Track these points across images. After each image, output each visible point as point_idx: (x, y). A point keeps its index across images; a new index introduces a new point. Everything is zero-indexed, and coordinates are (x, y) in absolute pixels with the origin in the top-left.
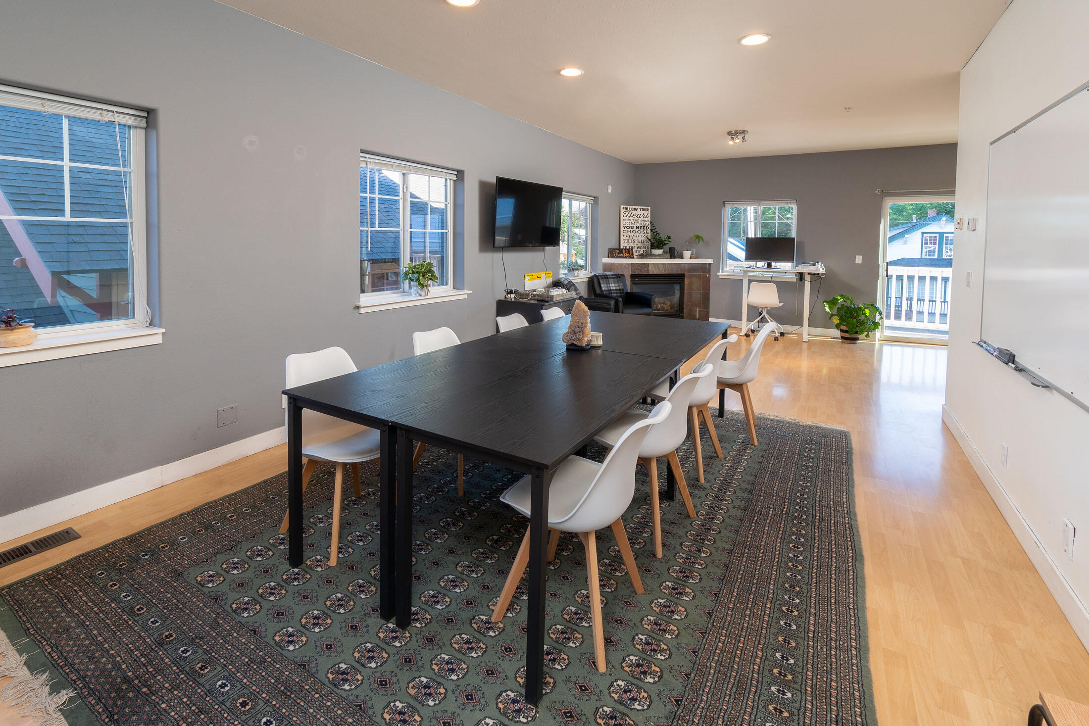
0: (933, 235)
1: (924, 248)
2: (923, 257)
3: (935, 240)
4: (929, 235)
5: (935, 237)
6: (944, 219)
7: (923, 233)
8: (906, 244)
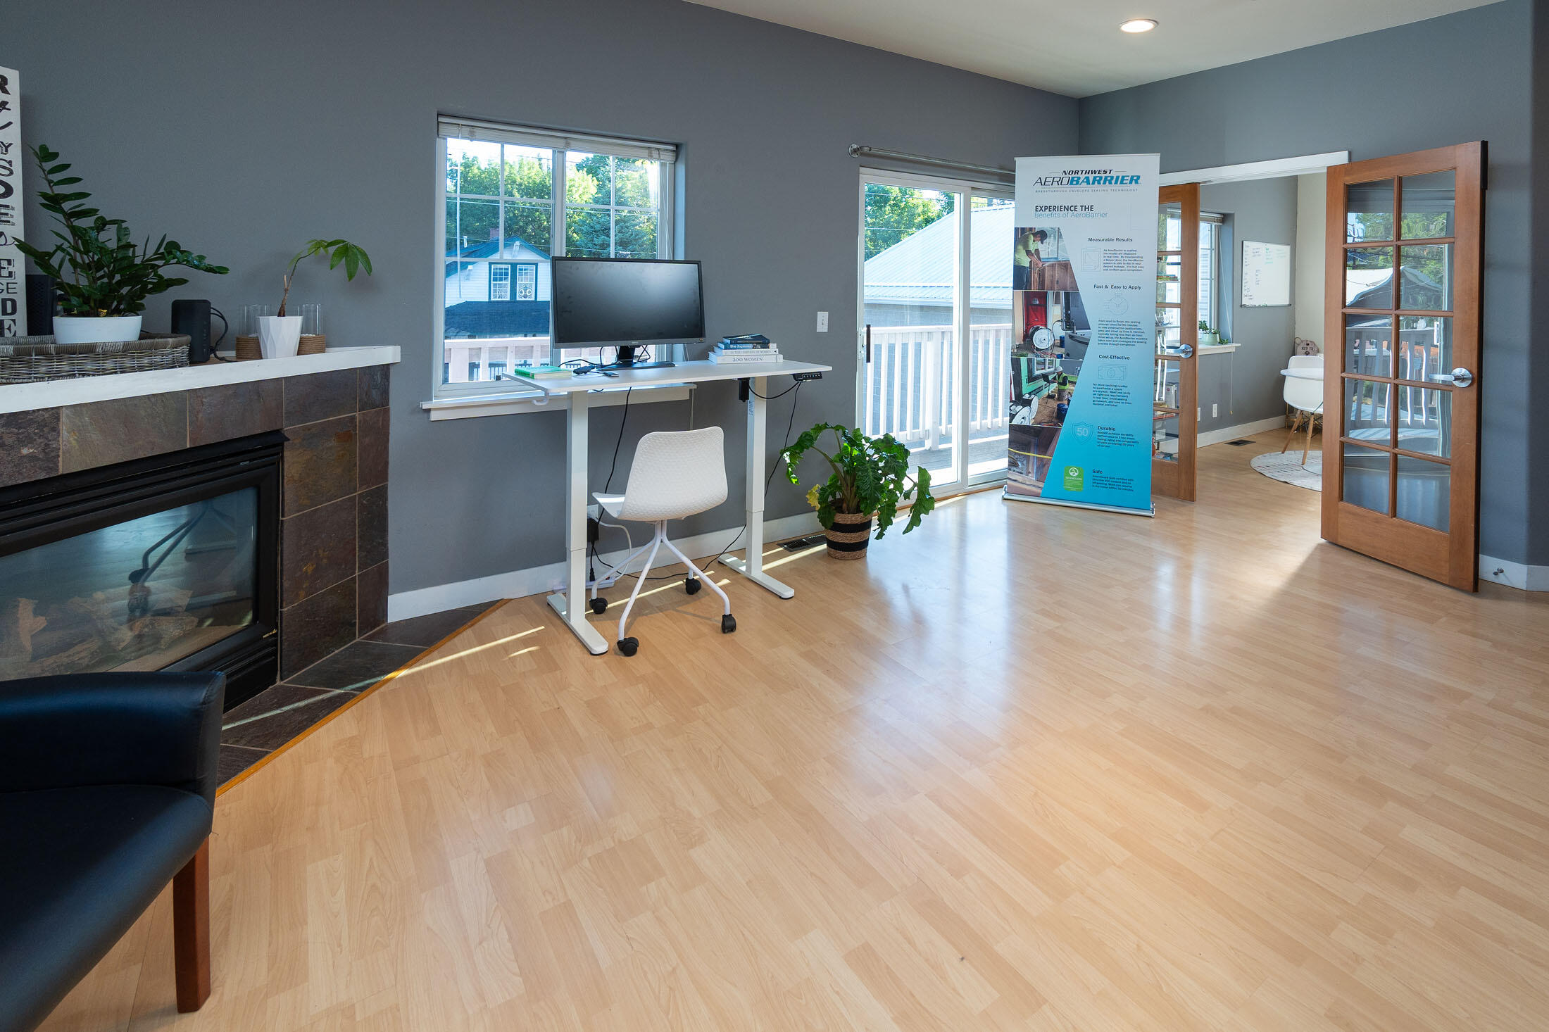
0: (504, 266)
1: (492, 285)
2: (492, 299)
3: (506, 274)
4: (499, 266)
5: (506, 269)
6: (518, 243)
7: (490, 264)
8: (468, 279)
